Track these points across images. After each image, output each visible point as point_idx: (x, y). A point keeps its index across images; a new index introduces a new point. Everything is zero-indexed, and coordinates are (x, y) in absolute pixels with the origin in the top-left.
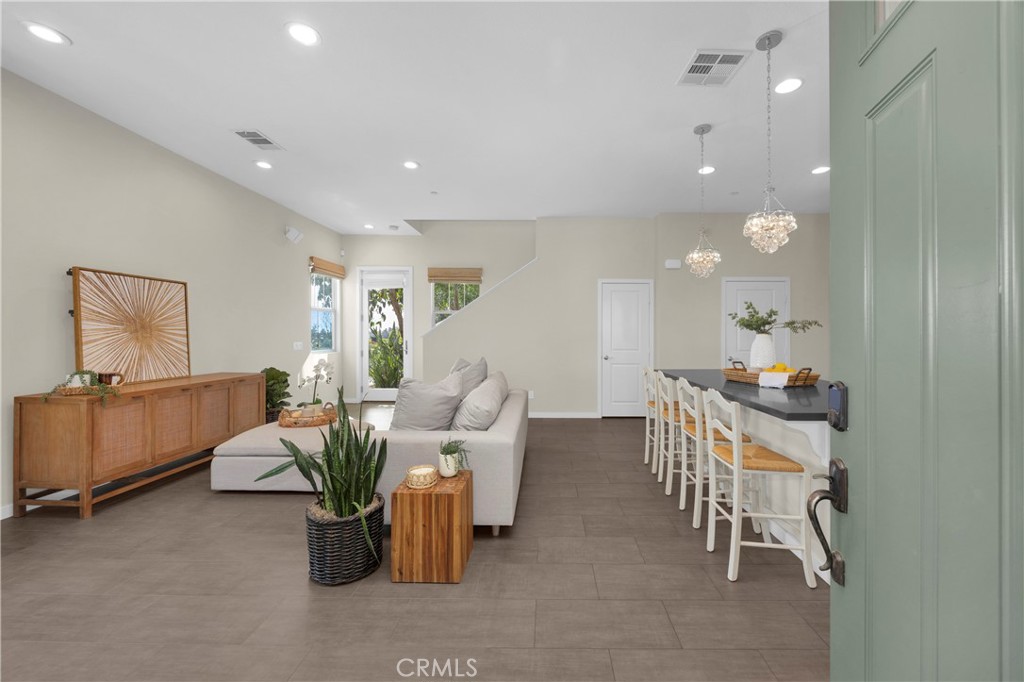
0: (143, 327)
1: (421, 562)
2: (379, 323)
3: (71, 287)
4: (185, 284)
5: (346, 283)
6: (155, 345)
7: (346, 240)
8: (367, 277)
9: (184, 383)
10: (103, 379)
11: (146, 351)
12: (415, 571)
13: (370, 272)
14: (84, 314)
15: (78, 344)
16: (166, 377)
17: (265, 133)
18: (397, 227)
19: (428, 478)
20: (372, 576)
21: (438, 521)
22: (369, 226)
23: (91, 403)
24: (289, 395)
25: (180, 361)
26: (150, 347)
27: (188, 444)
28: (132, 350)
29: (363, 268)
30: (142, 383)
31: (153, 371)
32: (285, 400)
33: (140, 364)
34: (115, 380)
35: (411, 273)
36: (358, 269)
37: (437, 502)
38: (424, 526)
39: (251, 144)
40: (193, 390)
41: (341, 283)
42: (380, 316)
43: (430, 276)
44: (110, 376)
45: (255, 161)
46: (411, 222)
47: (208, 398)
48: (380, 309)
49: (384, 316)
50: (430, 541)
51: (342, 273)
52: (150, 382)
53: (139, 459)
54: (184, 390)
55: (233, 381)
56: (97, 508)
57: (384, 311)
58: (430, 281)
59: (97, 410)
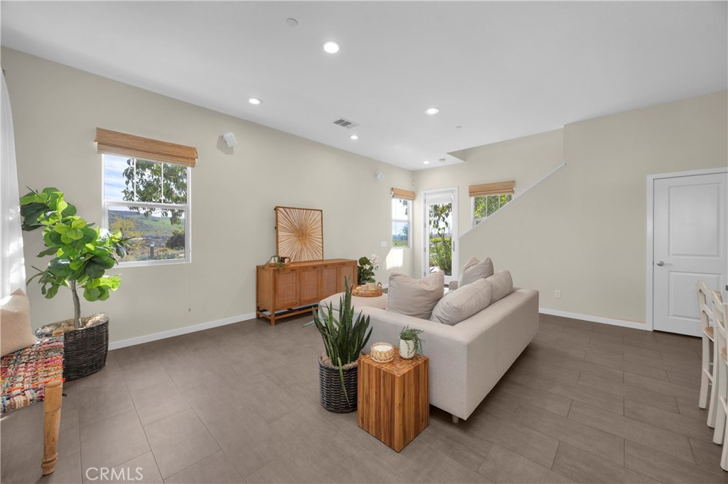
0: (303, 234)
1: (374, 420)
2: (444, 228)
3: (275, 217)
4: (321, 211)
5: (415, 202)
6: (308, 244)
7: (415, 174)
8: (428, 197)
9: (320, 263)
10: (282, 260)
11: (303, 246)
12: (370, 425)
13: (430, 194)
14: (279, 229)
15: (277, 242)
16: (312, 259)
17: (347, 119)
18: (444, 160)
19: (387, 355)
20: (351, 414)
21: (384, 394)
22: (426, 163)
23: (274, 271)
24: (373, 274)
25: (319, 252)
26: (305, 245)
27: (315, 297)
28: (298, 246)
29: (425, 192)
30: (302, 262)
31: (307, 257)
32: (372, 277)
33: (301, 253)
34: (286, 260)
35: (457, 191)
36: (423, 192)
37: (384, 376)
38: (376, 392)
39: (342, 127)
40: (320, 268)
41: (413, 203)
42: (444, 223)
43: (470, 192)
44: (284, 258)
45: (350, 136)
46: (452, 154)
47: (326, 273)
48: (444, 219)
49: (447, 224)
50: (380, 407)
51: (412, 196)
52: (305, 262)
53: (294, 301)
54: (315, 267)
55: (339, 264)
56: (277, 322)
57: (446, 220)
58: (470, 196)
59: (277, 274)
